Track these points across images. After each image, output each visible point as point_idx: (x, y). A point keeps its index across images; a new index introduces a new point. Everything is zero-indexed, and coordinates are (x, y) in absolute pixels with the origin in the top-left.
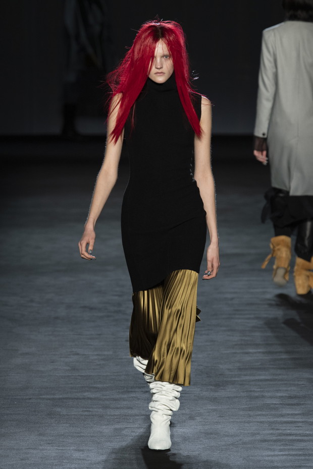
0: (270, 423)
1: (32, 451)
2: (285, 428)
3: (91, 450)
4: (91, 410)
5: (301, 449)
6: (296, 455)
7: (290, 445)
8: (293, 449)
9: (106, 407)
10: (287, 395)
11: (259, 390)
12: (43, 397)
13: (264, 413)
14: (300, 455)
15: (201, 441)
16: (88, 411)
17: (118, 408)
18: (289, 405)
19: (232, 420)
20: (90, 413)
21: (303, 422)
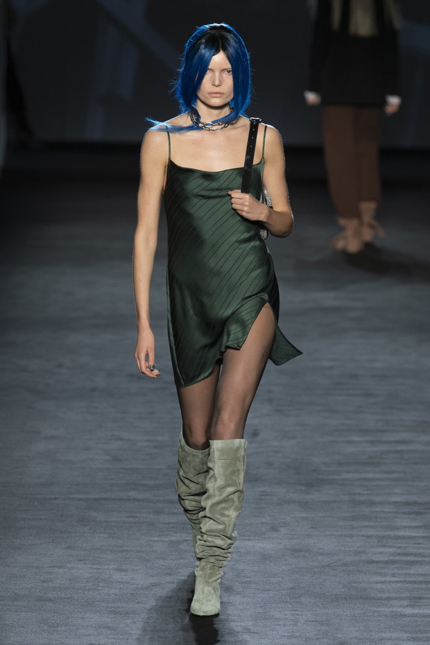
0: (381, 538)
1: (57, 570)
2: (400, 545)
3: (137, 570)
4: (138, 515)
5: (422, 575)
6: (415, 582)
8: (410, 574)
9: (159, 512)
10: (404, 500)
11: (366, 492)
12: (74, 496)
13: (372, 524)
15: (286, 560)
16: (133, 517)
17: (174, 513)
18: (404, 513)
19: (328, 533)
20: (137, 519)
21: (424, 537)
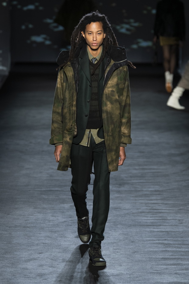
0: (146, 204)
1: (30, 216)
2: (152, 206)
3: (59, 216)
4: (59, 196)
7: (155, 215)
11: (140, 187)
12: (36, 190)
13: (143, 198)
14: (160, 220)
15: (112, 212)
16: (57, 197)
19: (127, 202)
20: (59, 198)
21: (162, 203)
